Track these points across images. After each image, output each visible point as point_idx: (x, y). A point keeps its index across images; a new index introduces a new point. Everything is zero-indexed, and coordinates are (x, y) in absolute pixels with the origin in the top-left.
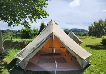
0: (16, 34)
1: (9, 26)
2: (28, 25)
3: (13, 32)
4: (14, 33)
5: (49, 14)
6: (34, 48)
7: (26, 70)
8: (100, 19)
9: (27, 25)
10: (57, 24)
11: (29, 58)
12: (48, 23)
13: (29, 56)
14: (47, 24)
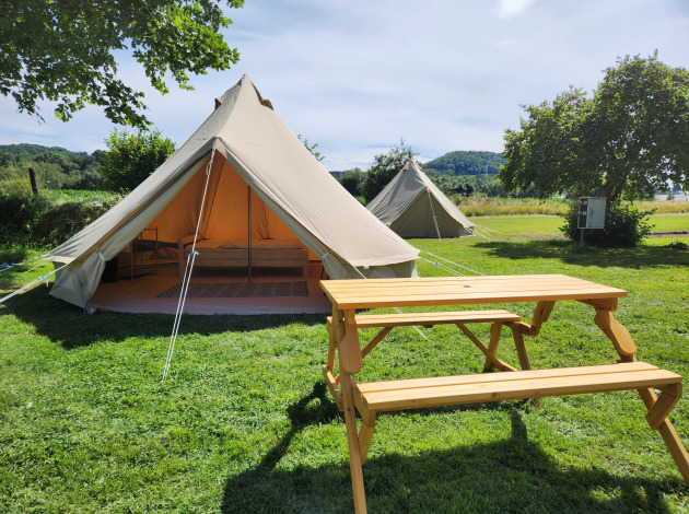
0: (80, 177)
1: (25, 110)
2: (129, 104)
3: (60, 162)
4: (66, 170)
5: (235, 50)
6: (129, 214)
7: (92, 310)
8: (568, 90)
9: (125, 105)
10: (266, 103)
11: (102, 257)
12: (219, 97)
13: (102, 248)
14: (216, 101)
